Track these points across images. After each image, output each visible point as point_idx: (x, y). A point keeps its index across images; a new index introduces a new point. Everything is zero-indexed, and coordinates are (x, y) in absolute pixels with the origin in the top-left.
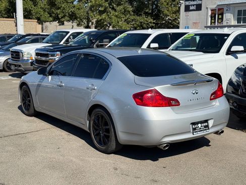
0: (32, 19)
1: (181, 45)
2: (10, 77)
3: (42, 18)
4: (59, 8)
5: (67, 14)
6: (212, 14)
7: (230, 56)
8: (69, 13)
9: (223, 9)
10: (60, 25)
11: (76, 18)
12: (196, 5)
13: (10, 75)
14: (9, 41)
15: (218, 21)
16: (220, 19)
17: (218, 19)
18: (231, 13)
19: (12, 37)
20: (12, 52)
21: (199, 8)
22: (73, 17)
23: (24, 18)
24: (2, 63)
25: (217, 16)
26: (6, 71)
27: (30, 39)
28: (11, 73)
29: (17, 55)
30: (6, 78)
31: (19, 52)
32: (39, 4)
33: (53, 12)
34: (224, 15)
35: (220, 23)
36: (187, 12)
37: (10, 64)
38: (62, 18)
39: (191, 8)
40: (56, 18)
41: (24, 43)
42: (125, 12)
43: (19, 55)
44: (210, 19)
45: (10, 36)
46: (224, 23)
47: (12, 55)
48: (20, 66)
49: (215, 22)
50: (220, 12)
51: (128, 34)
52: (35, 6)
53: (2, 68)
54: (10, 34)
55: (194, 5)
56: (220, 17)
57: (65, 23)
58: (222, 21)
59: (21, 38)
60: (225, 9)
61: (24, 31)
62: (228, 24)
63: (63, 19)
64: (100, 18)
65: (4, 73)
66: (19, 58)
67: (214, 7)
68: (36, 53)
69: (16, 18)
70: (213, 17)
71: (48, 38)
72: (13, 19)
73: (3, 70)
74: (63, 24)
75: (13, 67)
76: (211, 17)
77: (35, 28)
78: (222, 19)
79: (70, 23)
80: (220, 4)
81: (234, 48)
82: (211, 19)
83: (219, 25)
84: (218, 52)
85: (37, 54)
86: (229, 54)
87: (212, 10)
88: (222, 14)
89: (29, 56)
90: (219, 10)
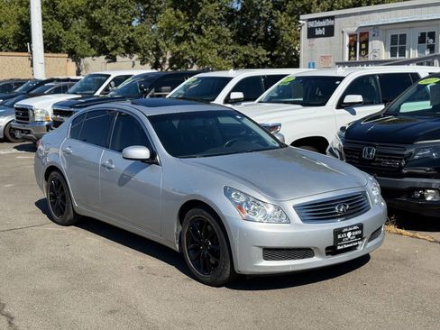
0: (60, 52)
1: (276, 95)
2: (15, 150)
3: (78, 51)
4: (107, 34)
5: (121, 43)
6: (350, 41)
7: (343, 111)
8: (124, 42)
9: (368, 33)
10: (109, 62)
11: (137, 50)
12: (326, 27)
13: (15, 148)
14: (17, 91)
15: (360, 53)
16: (363, 50)
17: (361, 49)
18: (380, 40)
19: (22, 84)
20: (16, 109)
21: (330, 31)
22: (131, 48)
23: (45, 52)
24: (2, 128)
25: (358, 44)
26: (9, 141)
27: (52, 86)
28: (18, 144)
29: (24, 114)
30: (8, 152)
31: (27, 110)
32: (73, 26)
33: (97, 41)
34: (370, 43)
35: (363, 56)
36: (312, 39)
37: (14, 129)
38: (113, 49)
39: (318, 32)
40: (102, 51)
41: (41, 94)
42: (219, 39)
43: (27, 115)
44: (347, 49)
45: (19, 83)
46: (371, 58)
47: (17, 114)
48: (29, 132)
49: (355, 56)
50: (363, 39)
51: (199, 78)
52: (66, 29)
53: (2, 136)
54: (19, 80)
55: (321, 28)
56: (364, 46)
57: (118, 58)
58: (367, 53)
59: (37, 86)
60: (371, 33)
61: (46, 74)
62: (376, 59)
63: (114, 53)
64: (178, 50)
65: (6, 144)
66: (28, 119)
67: (353, 30)
68: (54, 111)
69: (31, 50)
70: (352, 46)
71: (77, 85)
72: (27, 54)
73: (5, 140)
74: (115, 60)
75: (18, 134)
76: (350, 47)
77: (64, 67)
78: (367, 49)
79: (127, 59)
80: (363, 25)
81: (349, 99)
82: (350, 51)
83: (363, 60)
84: (324, 104)
85: (56, 112)
86: (342, 108)
87: (350, 36)
88: (366, 42)
89: (44, 115)
90: (362, 34)
